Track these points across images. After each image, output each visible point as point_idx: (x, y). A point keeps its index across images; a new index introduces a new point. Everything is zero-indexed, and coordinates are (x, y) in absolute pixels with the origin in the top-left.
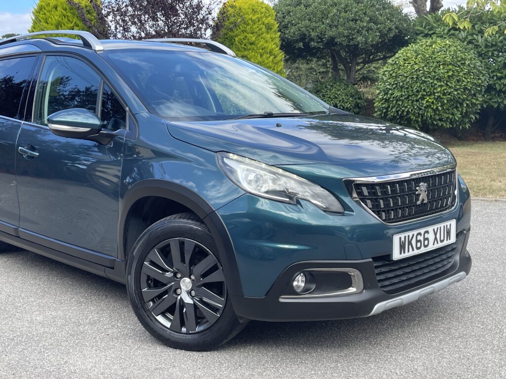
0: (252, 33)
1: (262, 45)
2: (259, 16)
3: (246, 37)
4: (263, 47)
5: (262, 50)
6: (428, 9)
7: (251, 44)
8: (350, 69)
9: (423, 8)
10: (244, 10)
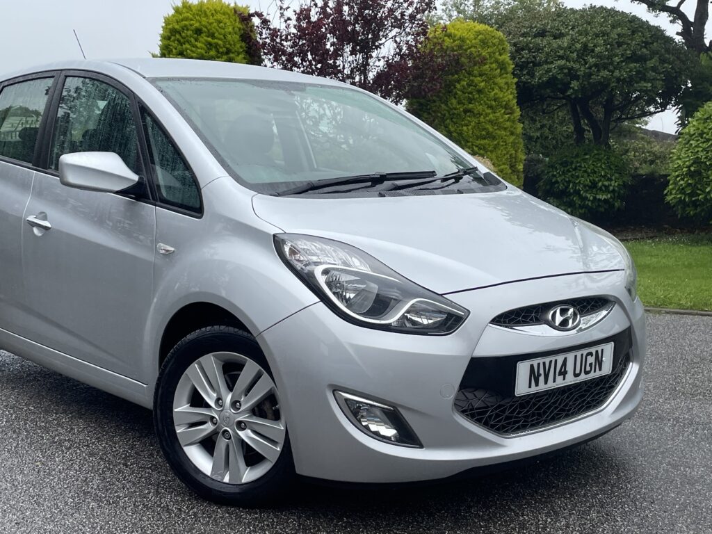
0: (481, 75)
1: (496, 94)
2: (489, 50)
3: (473, 81)
4: (497, 96)
5: (495, 100)
7: (480, 92)
10: (468, 42)
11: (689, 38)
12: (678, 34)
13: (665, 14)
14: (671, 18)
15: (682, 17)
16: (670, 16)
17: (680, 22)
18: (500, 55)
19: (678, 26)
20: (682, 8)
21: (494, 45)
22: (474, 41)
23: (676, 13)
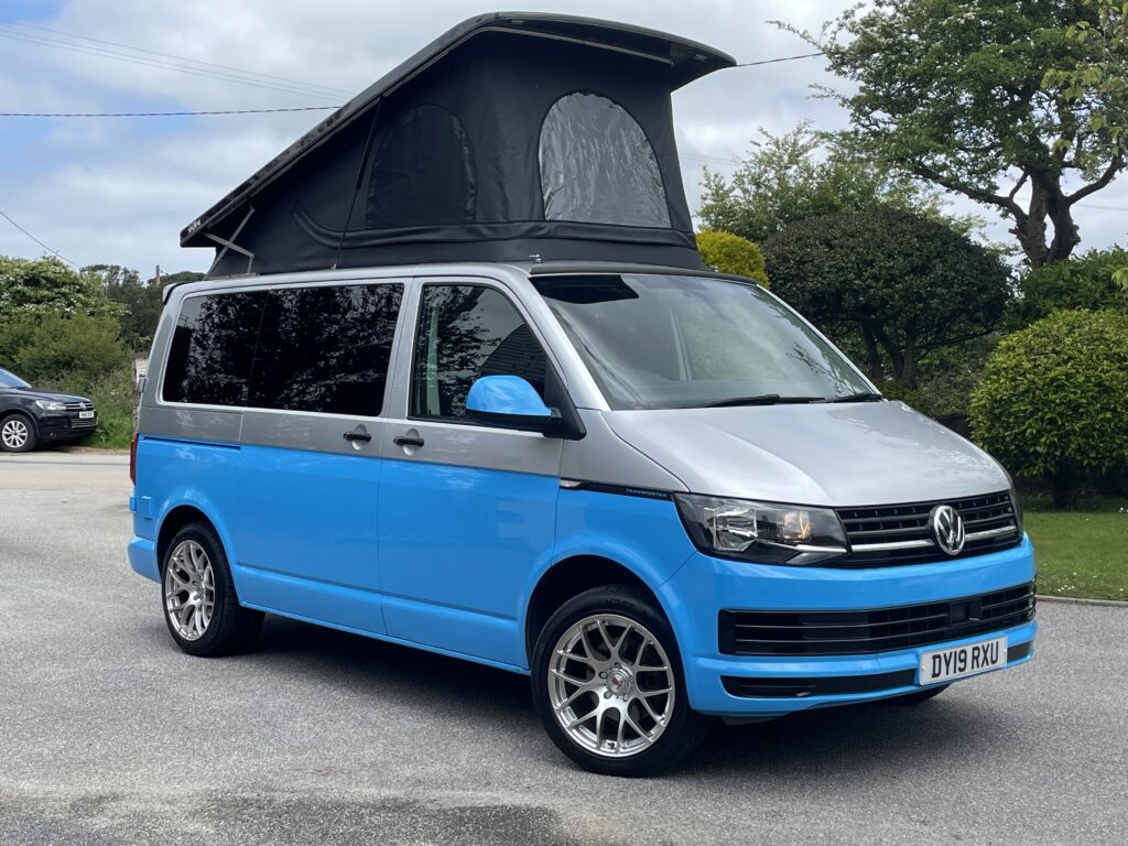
2: (737, 265)
6: (1048, 244)
8: (902, 359)
9: (1039, 244)
10: (711, 256)
11: (1025, 237)
12: (1011, 231)
13: (994, 207)
14: (1001, 212)
15: (1016, 210)
16: (999, 209)
17: (1013, 217)
18: (753, 271)
19: (1012, 222)
20: (1016, 200)
21: (743, 257)
22: (718, 256)
23: (1007, 205)
